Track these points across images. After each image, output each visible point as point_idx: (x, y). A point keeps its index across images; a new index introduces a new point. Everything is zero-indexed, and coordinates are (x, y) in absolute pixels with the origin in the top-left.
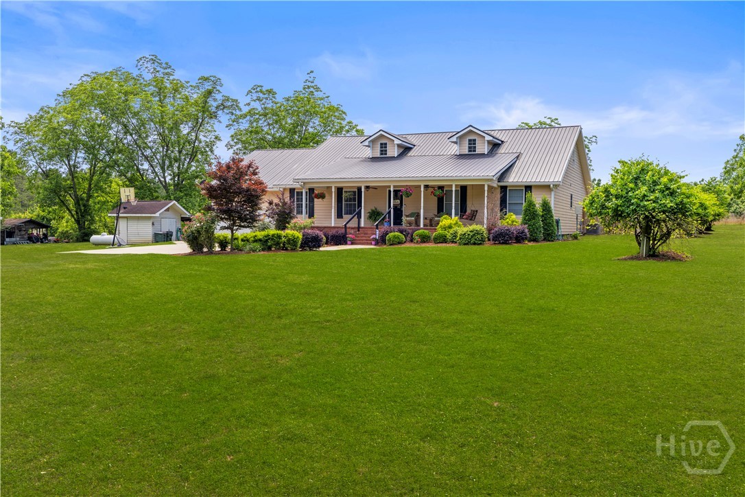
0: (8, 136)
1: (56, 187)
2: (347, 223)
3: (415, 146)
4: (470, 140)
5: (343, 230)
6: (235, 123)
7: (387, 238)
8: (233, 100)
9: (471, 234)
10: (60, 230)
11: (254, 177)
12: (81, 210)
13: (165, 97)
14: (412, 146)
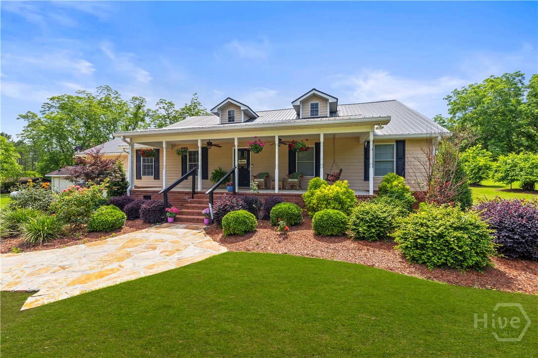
3: (258, 117)
4: (312, 105)
14: (257, 117)
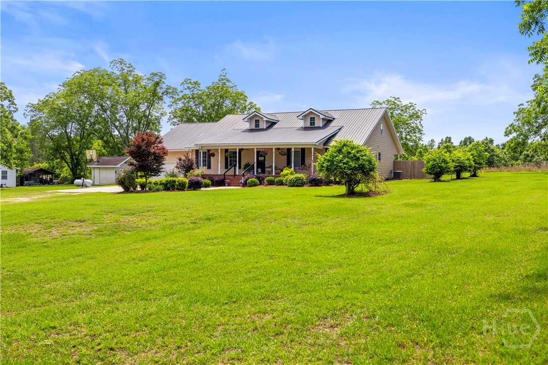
0: (27, 113)
1: (57, 147)
2: (225, 173)
4: (311, 118)
5: (223, 177)
6: (174, 104)
7: (248, 182)
8: (173, 88)
9: (295, 180)
10: (62, 176)
11: (159, 145)
12: (74, 162)
13: (128, 86)
14: (277, 122)
